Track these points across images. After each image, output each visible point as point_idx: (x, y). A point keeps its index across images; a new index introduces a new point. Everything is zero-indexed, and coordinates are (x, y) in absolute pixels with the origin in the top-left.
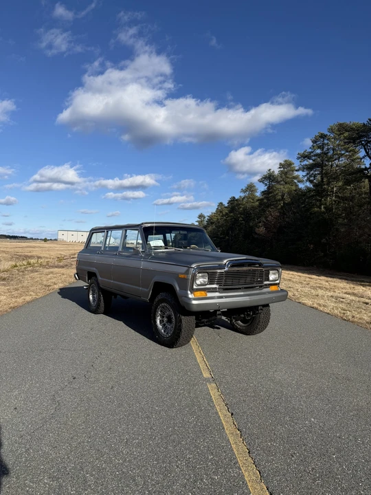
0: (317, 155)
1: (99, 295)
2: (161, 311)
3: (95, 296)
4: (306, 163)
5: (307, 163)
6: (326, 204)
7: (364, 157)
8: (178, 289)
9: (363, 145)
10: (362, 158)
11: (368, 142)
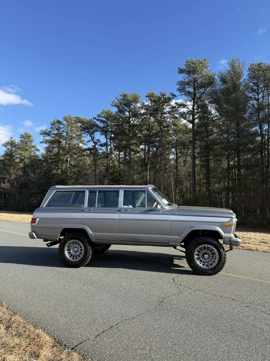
0: (56, 135)
4: (48, 138)
5: (50, 139)
6: (62, 169)
8: (223, 233)
9: (89, 133)
10: (88, 142)
11: (93, 133)
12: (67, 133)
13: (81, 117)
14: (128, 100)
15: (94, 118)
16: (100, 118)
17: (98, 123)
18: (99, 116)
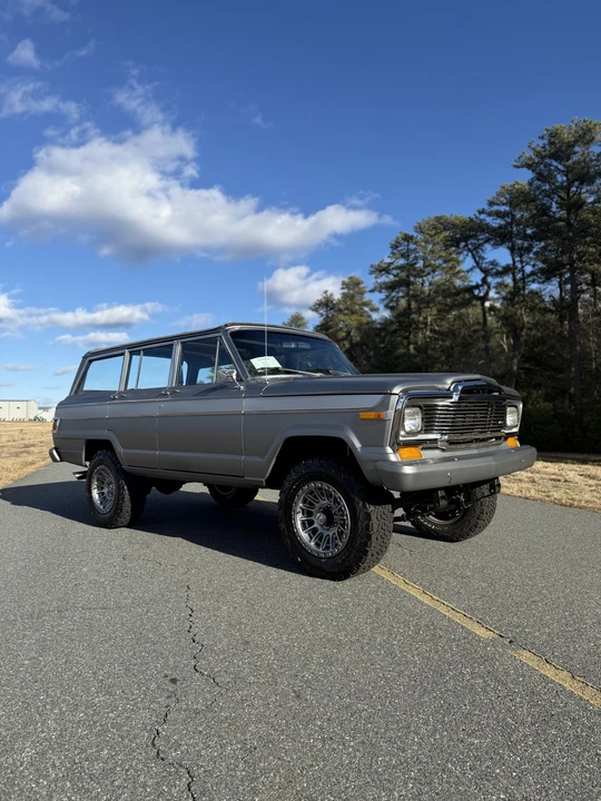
0: (401, 268)
1: (119, 488)
2: (305, 501)
3: (105, 491)
4: (385, 279)
5: (387, 280)
6: (416, 343)
7: (471, 270)
8: (358, 445)
9: (469, 250)
10: (468, 271)
11: (477, 247)
12: (424, 259)
13: (448, 216)
14: (562, 142)
15: (480, 213)
16: (495, 208)
17: (489, 220)
18: (491, 204)
